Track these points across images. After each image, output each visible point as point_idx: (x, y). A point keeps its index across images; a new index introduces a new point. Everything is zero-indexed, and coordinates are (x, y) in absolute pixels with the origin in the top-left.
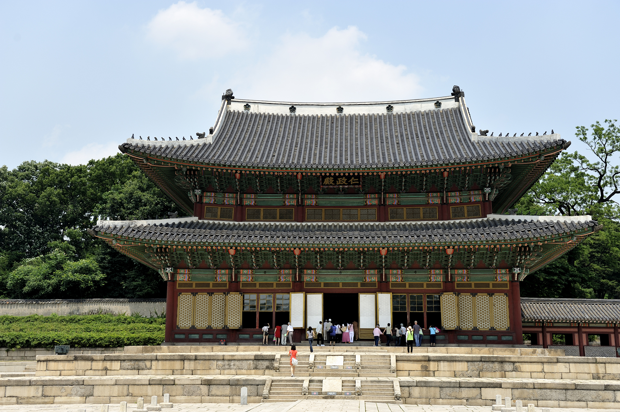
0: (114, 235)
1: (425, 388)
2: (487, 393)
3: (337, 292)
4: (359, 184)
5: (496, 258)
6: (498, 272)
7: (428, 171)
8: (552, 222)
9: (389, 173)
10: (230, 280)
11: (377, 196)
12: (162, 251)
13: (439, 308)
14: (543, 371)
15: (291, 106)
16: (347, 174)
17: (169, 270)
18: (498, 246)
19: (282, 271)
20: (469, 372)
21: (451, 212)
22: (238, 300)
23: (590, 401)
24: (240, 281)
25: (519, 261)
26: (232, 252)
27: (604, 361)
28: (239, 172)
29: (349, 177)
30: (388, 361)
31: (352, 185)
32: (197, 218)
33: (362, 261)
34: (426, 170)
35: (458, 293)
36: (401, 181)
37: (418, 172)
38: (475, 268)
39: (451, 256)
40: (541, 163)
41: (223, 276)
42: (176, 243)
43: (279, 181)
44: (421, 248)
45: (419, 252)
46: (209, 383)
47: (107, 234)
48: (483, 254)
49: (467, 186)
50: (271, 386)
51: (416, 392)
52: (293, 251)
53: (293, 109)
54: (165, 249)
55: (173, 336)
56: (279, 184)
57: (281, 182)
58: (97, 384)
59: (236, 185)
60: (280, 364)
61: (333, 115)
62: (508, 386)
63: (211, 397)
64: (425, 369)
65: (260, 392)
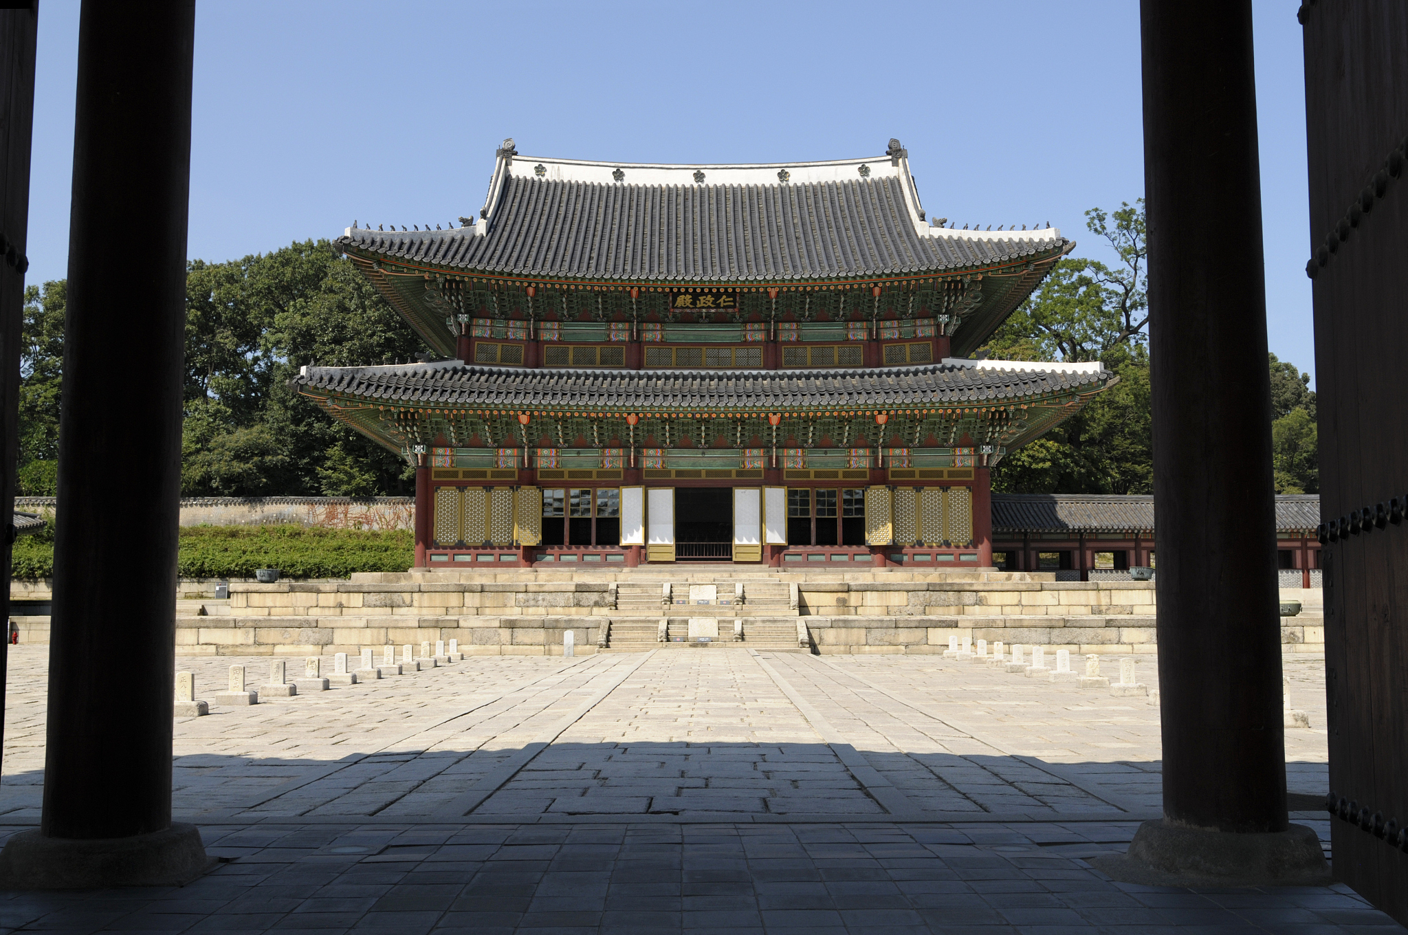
0: (330, 391)
1: (844, 630)
2: (936, 635)
3: (698, 485)
4: (734, 307)
5: (955, 429)
6: (958, 453)
7: (848, 287)
8: (1043, 371)
9: (785, 289)
10: (520, 466)
11: (763, 326)
12: (408, 418)
13: (861, 511)
14: (1019, 604)
15: (615, 170)
16: (714, 291)
17: (419, 449)
18: (958, 411)
19: (607, 451)
20: (909, 607)
21: (884, 353)
22: (535, 499)
23: (1084, 644)
24: (537, 468)
25: (990, 434)
26: (524, 419)
27: (1109, 587)
28: (533, 285)
29: (718, 295)
30: (786, 592)
31: (723, 308)
32: (462, 362)
33: (739, 435)
34: (845, 285)
35: (893, 486)
36: (803, 302)
37: (832, 288)
38: (922, 446)
39: (883, 427)
40: (1028, 275)
41: (509, 459)
42: (432, 404)
43: (600, 300)
44: (835, 414)
45: (831, 420)
46: (511, 625)
47: (318, 389)
48: (935, 423)
49: (910, 311)
50: (610, 629)
51: (830, 636)
52: (625, 418)
53: (618, 175)
54: (413, 414)
55: (428, 557)
56: (600, 306)
57: (604, 302)
58: (338, 625)
59: (528, 307)
60: (617, 598)
61: (688, 186)
62: (968, 624)
63: (516, 647)
64: (843, 603)
65: (592, 638)
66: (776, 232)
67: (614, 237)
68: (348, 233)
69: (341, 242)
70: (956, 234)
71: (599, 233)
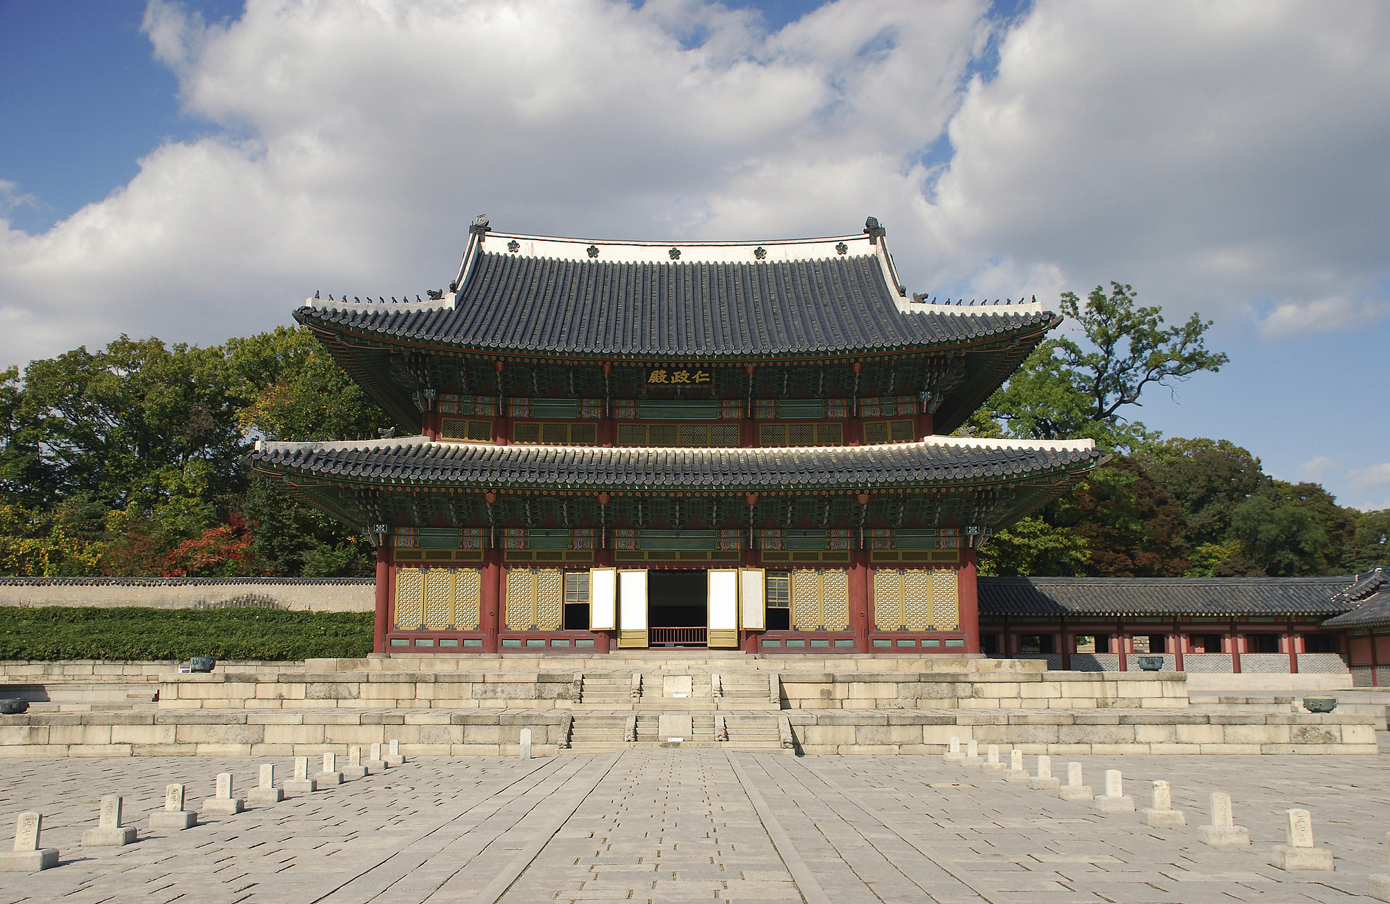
0: (286, 467)
1: (830, 728)
2: (933, 734)
4: (710, 383)
5: (939, 509)
6: (942, 534)
7: (827, 362)
8: (1031, 449)
9: (763, 365)
10: (486, 546)
11: (739, 403)
12: (369, 495)
14: (1018, 697)
15: (590, 246)
16: (690, 366)
17: (381, 529)
18: (944, 490)
19: (577, 531)
20: (898, 700)
21: (865, 432)
23: (1095, 743)
24: (504, 549)
25: (976, 514)
26: (491, 498)
27: (1116, 678)
28: (502, 359)
29: (693, 371)
30: (766, 683)
31: (699, 384)
32: (428, 439)
33: (714, 515)
34: (824, 360)
36: (782, 379)
37: (811, 363)
38: (905, 527)
39: (865, 506)
40: (1014, 350)
41: (474, 540)
42: (393, 481)
43: (571, 375)
44: (815, 493)
45: (811, 500)
46: (463, 721)
47: (273, 464)
48: (919, 503)
49: (892, 388)
50: (572, 726)
51: (816, 734)
52: (596, 497)
53: (593, 252)
54: (374, 492)
55: (388, 642)
56: (571, 381)
57: (575, 378)
58: (270, 722)
59: (497, 382)
60: (582, 690)
61: (663, 263)
62: (967, 721)
63: (468, 746)
64: (828, 695)
65: (552, 737)
66: (753, 308)
67: (587, 311)
68: (309, 304)
69: (301, 313)
70: (937, 309)
71: (571, 308)
